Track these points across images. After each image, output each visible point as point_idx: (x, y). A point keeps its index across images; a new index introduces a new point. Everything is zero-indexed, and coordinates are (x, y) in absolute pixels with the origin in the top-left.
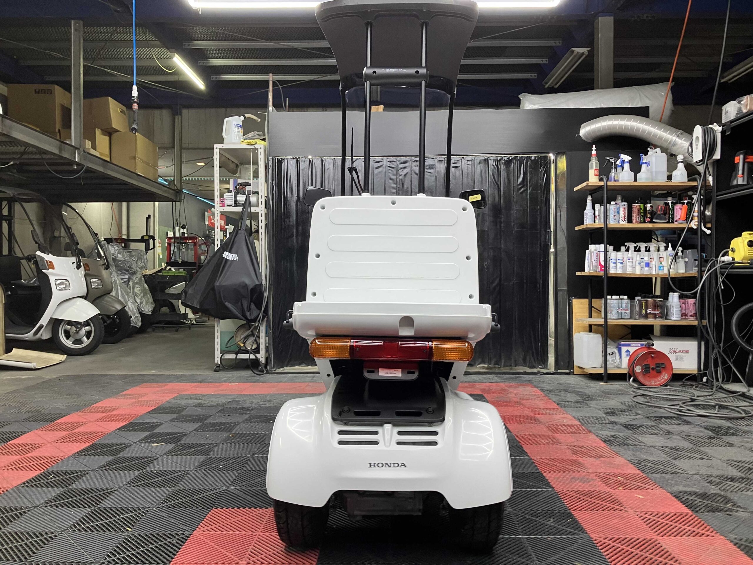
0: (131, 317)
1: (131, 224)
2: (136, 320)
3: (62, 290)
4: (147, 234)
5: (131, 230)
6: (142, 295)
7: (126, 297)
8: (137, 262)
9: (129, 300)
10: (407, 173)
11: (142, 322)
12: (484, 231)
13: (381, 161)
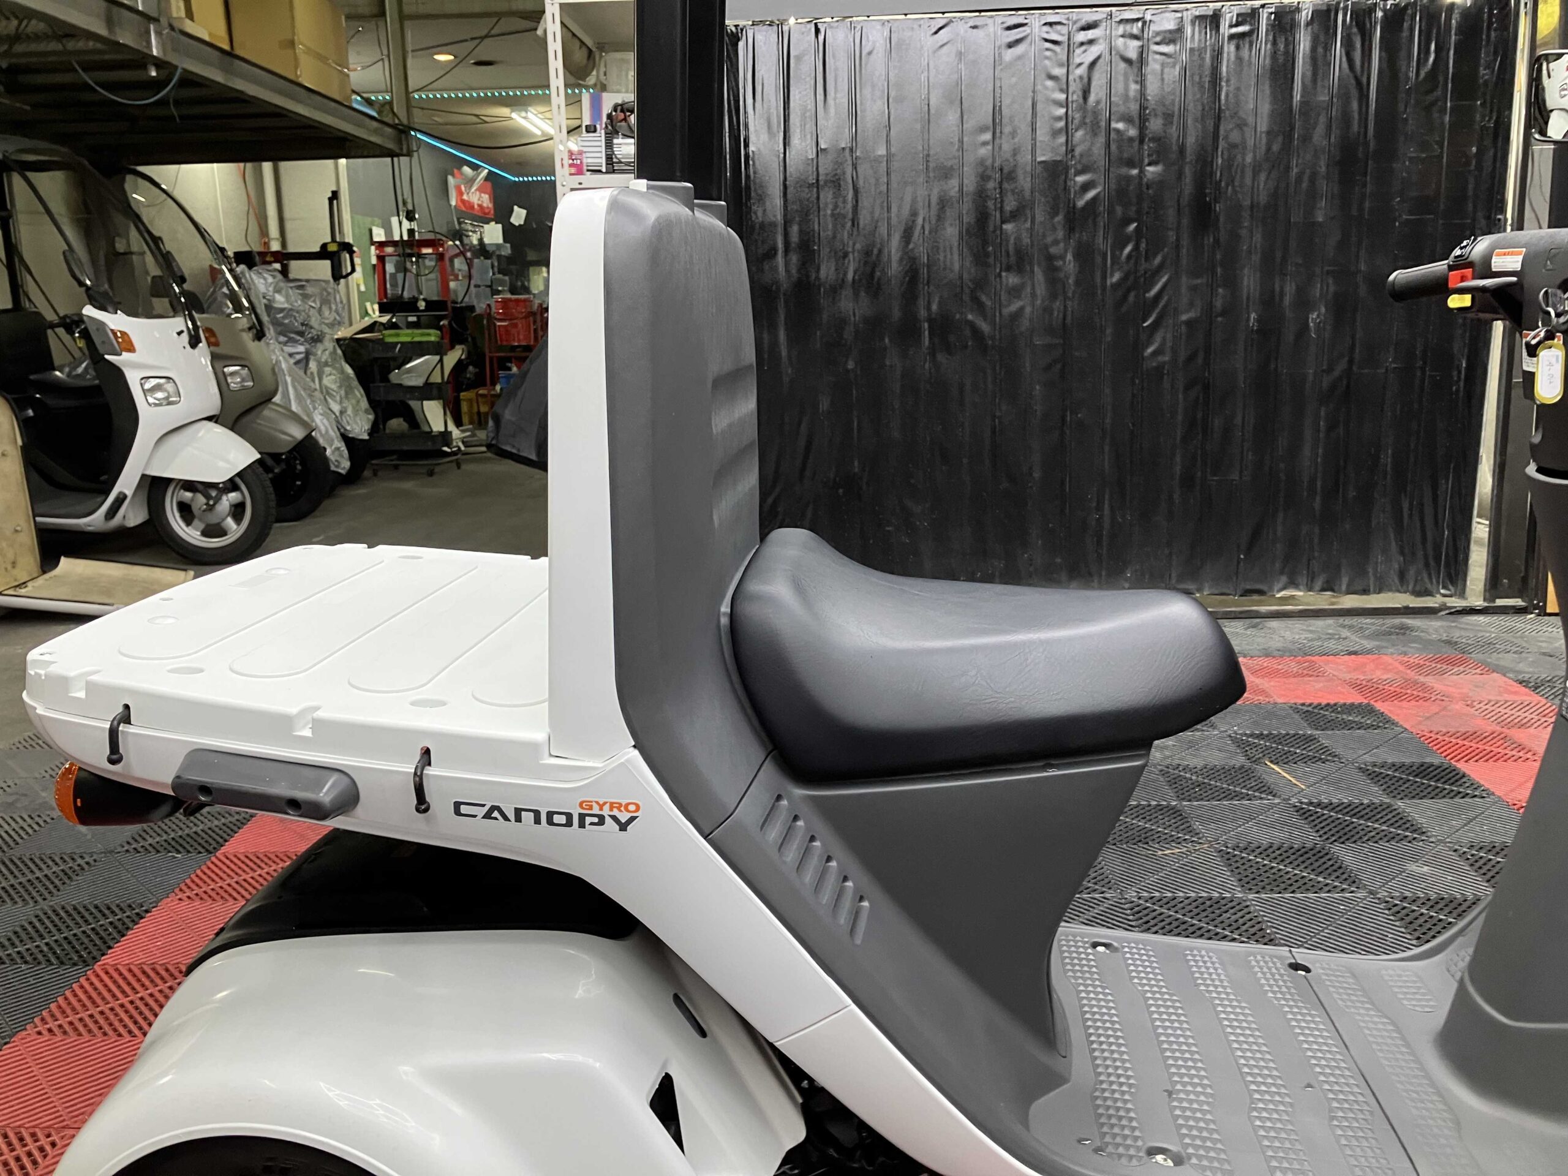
0: (325, 449)
1: (287, 214)
2: (338, 458)
3: (160, 405)
4: (333, 240)
5: (289, 226)
6: (343, 392)
7: (308, 401)
8: (320, 311)
9: (315, 409)
10: (1099, 57)
11: (351, 458)
12: (1314, 224)
13: (1026, 24)
